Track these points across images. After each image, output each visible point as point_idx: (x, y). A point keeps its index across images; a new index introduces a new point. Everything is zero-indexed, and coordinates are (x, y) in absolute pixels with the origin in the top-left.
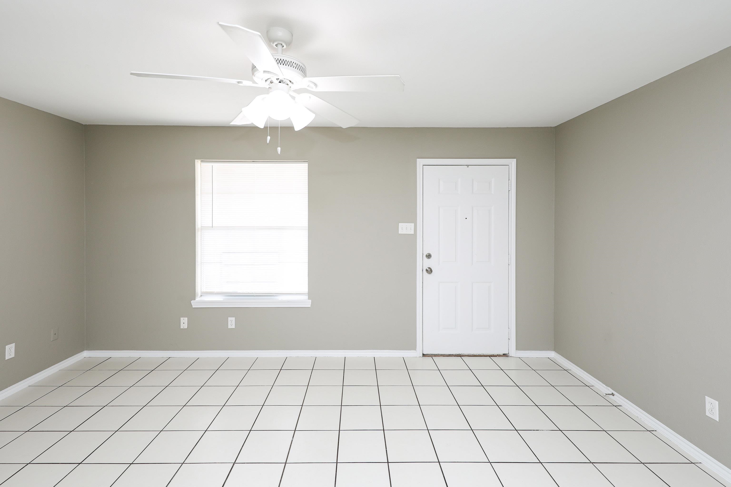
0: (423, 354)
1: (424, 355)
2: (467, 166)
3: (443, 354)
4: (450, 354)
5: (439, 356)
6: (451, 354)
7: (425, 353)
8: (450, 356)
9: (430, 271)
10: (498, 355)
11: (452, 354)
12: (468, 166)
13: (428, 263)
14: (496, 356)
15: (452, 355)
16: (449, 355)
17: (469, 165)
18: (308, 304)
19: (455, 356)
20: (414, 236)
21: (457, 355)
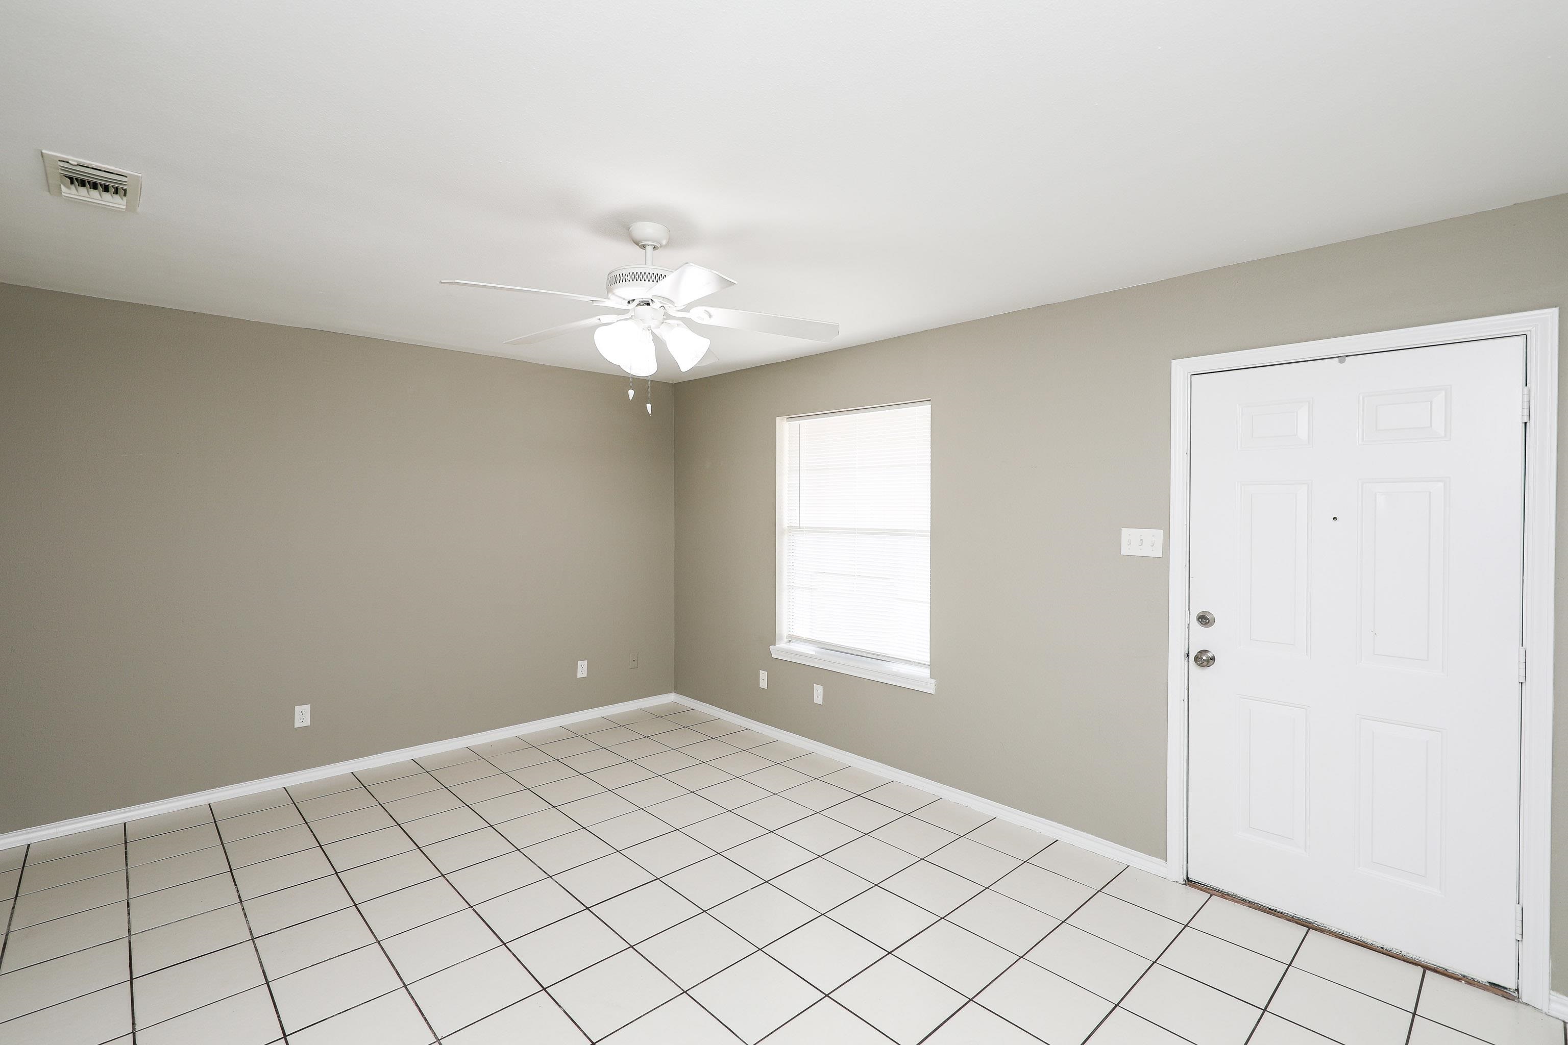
0: (1187, 877)
1: (1189, 882)
2: (1338, 359)
3: (1250, 900)
4: (1274, 908)
5: (1235, 899)
6: (1278, 910)
7: (1192, 876)
8: (1274, 915)
9: (1204, 660)
10: (1464, 976)
11: (1282, 911)
12: (1342, 358)
13: (1202, 638)
14: (1458, 979)
15: (1282, 913)
16: (1269, 909)
17: (1347, 356)
18: (930, 687)
19: (1289, 920)
20: (1164, 561)
21: (1299, 919)
